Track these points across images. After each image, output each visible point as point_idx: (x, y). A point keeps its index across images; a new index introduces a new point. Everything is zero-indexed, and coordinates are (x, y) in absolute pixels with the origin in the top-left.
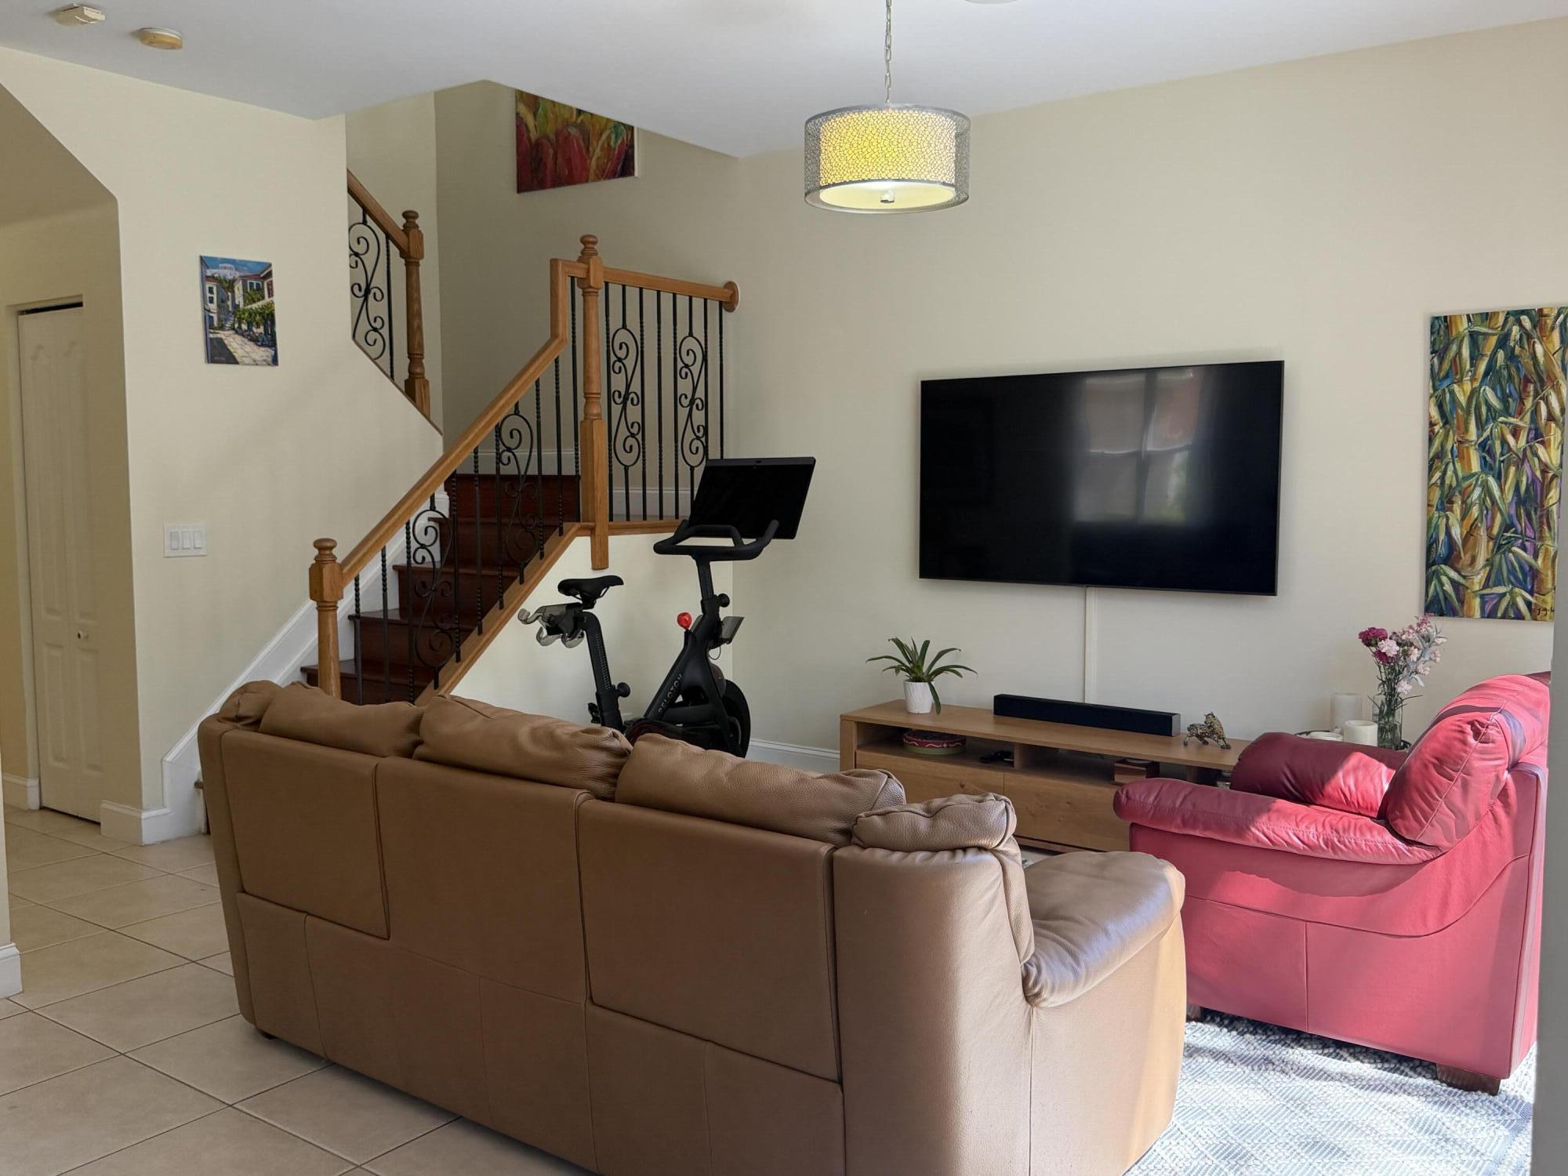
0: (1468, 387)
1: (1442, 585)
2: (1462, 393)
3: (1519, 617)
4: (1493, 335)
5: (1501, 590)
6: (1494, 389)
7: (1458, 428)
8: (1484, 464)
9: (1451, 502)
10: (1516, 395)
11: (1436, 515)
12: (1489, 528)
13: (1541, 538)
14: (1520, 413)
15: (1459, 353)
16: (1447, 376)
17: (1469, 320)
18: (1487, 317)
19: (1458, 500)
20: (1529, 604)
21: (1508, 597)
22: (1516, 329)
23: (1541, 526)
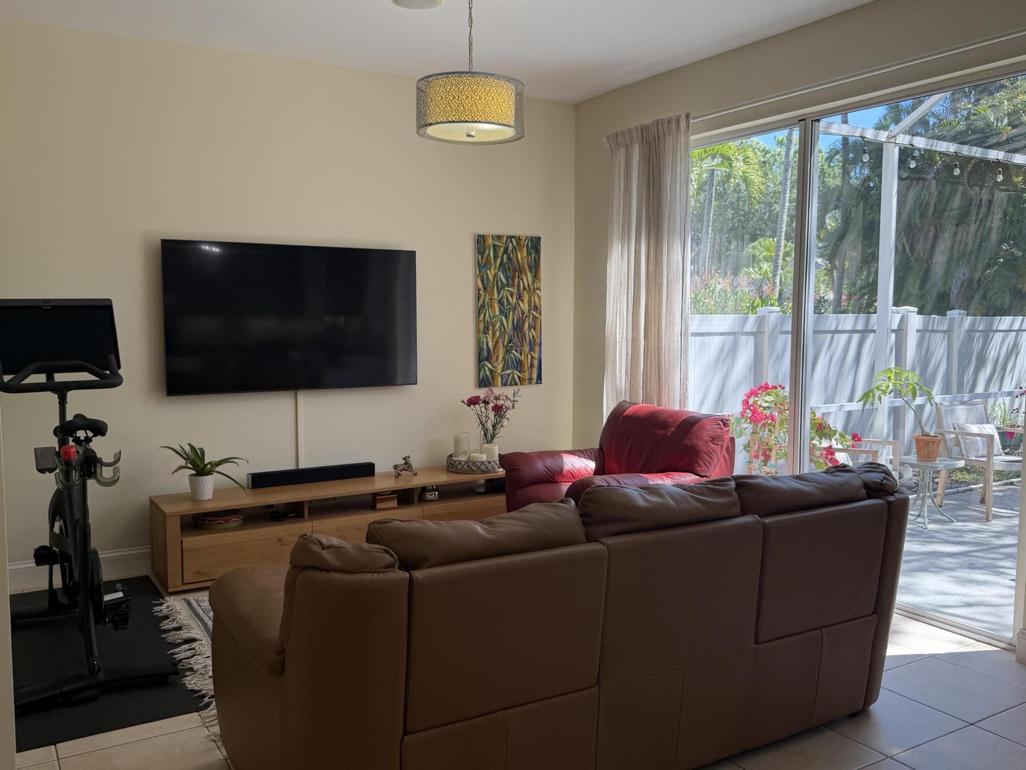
0: (493, 272)
1: (485, 371)
2: (491, 274)
3: (516, 384)
4: (502, 247)
5: (509, 372)
6: (503, 273)
7: (490, 292)
8: (501, 311)
9: (488, 330)
10: (511, 277)
11: (482, 336)
12: (503, 342)
13: (523, 346)
14: (513, 286)
15: (489, 254)
16: (484, 266)
17: (493, 238)
18: (499, 237)
19: (491, 328)
20: (519, 377)
21: (511, 375)
22: (510, 244)
23: (522, 340)
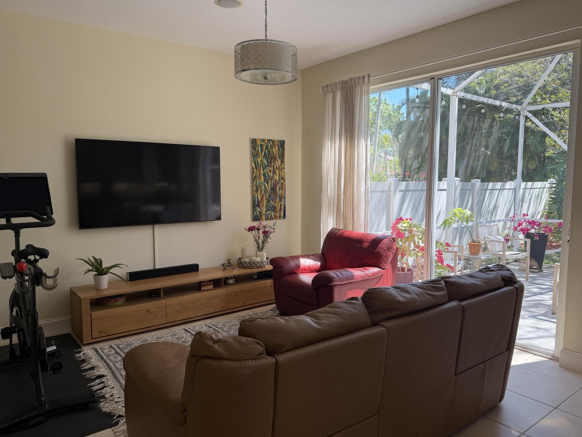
0: (260, 159)
1: (257, 213)
2: (259, 160)
3: (272, 219)
4: (265, 145)
5: (269, 212)
6: (266, 160)
7: (259, 170)
8: (265, 180)
9: (258, 190)
10: (270, 162)
11: (255, 194)
12: (266, 197)
13: (276, 199)
14: (271, 167)
15: (258, 149)
16: (256, 156)
17: (260, 141)
18: (264, 140)
19: (259, 189)
20: (274, 215)
21: (270, 214)
22: (269, 144)
23: (276, 195)
